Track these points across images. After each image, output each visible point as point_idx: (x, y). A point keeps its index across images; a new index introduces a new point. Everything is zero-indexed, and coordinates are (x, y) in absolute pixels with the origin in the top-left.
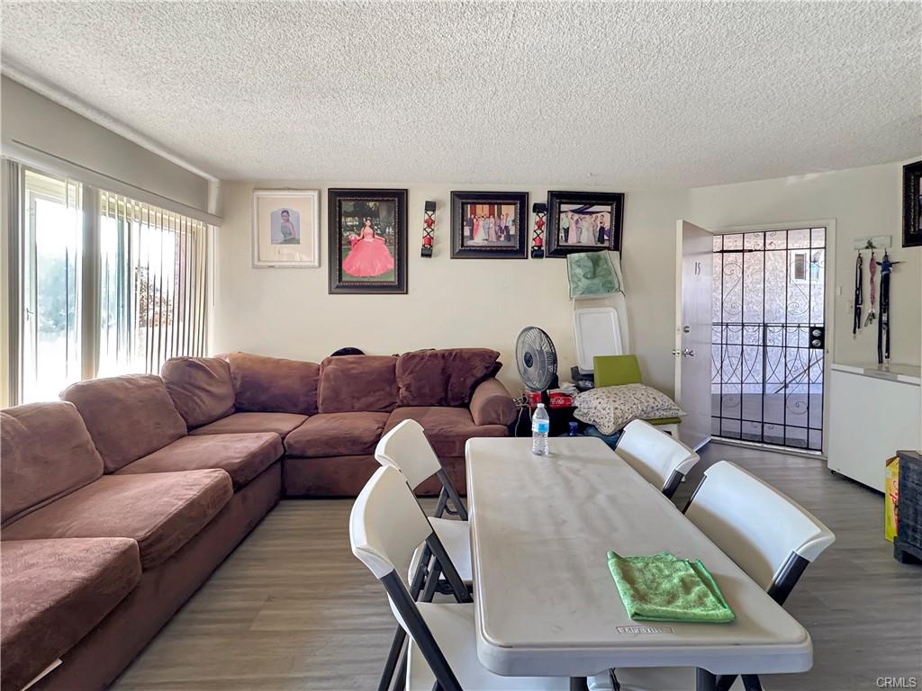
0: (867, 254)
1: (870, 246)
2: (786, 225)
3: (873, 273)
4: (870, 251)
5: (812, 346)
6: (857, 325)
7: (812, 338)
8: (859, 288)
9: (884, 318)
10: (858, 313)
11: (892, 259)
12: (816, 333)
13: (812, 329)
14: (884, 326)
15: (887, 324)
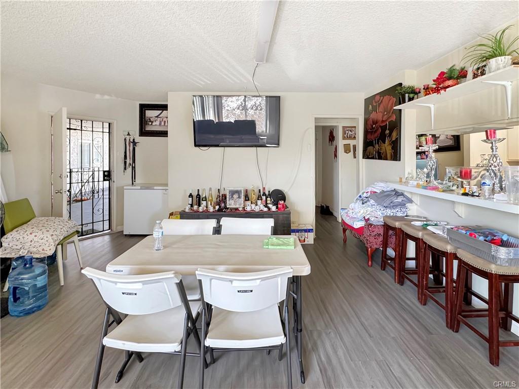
0: (128, 138)
1: (129, 134)
2: (93, 119)
3: (130, 146)
4: (128, 136)
5: (104, 180)
6: (125, 169)
7: (104, 176)
8: (125, 152)
9: (134, 165)
10: (125, 163)
11: (136, 141)
12: (106, 173)
13: (104, 172)
14: (134, 168)
15: (135, 168)
